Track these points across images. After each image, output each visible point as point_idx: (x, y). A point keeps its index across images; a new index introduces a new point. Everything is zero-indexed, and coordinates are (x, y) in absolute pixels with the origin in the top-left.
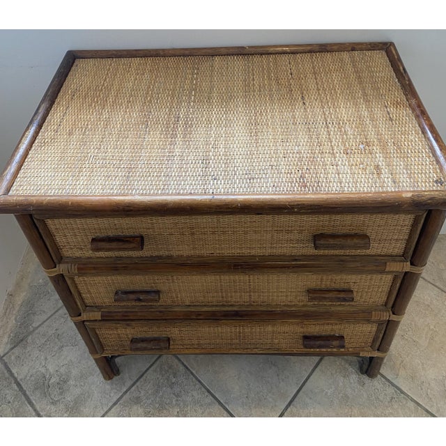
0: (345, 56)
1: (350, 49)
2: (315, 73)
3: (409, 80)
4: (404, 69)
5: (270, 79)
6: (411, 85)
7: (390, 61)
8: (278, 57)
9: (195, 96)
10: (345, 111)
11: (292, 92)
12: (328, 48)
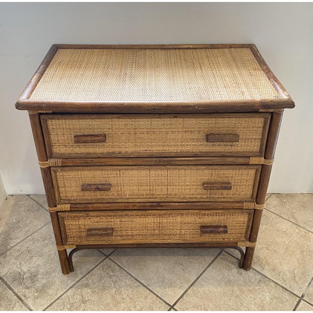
0: (226, 50)
1: (229, 47)
2: (207, 57)
3: (263, 59)
4: (260, 55)
5: (180, 59)
6: (263, 61)
7: (252, 52)
8: (186, 50)
9: (135, 65)
10: (225, 72)
11: (194, 64)
12: (216, 46)
